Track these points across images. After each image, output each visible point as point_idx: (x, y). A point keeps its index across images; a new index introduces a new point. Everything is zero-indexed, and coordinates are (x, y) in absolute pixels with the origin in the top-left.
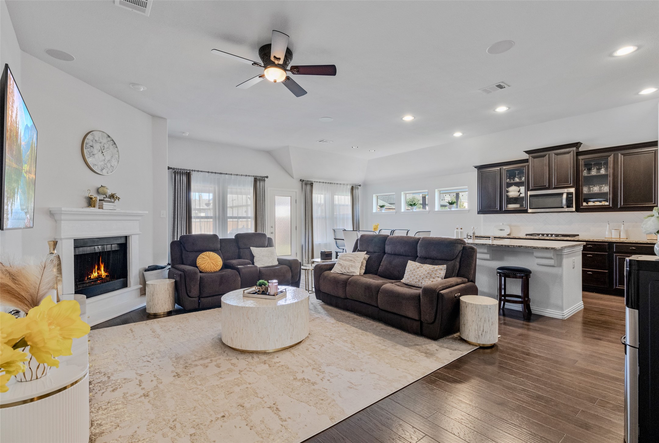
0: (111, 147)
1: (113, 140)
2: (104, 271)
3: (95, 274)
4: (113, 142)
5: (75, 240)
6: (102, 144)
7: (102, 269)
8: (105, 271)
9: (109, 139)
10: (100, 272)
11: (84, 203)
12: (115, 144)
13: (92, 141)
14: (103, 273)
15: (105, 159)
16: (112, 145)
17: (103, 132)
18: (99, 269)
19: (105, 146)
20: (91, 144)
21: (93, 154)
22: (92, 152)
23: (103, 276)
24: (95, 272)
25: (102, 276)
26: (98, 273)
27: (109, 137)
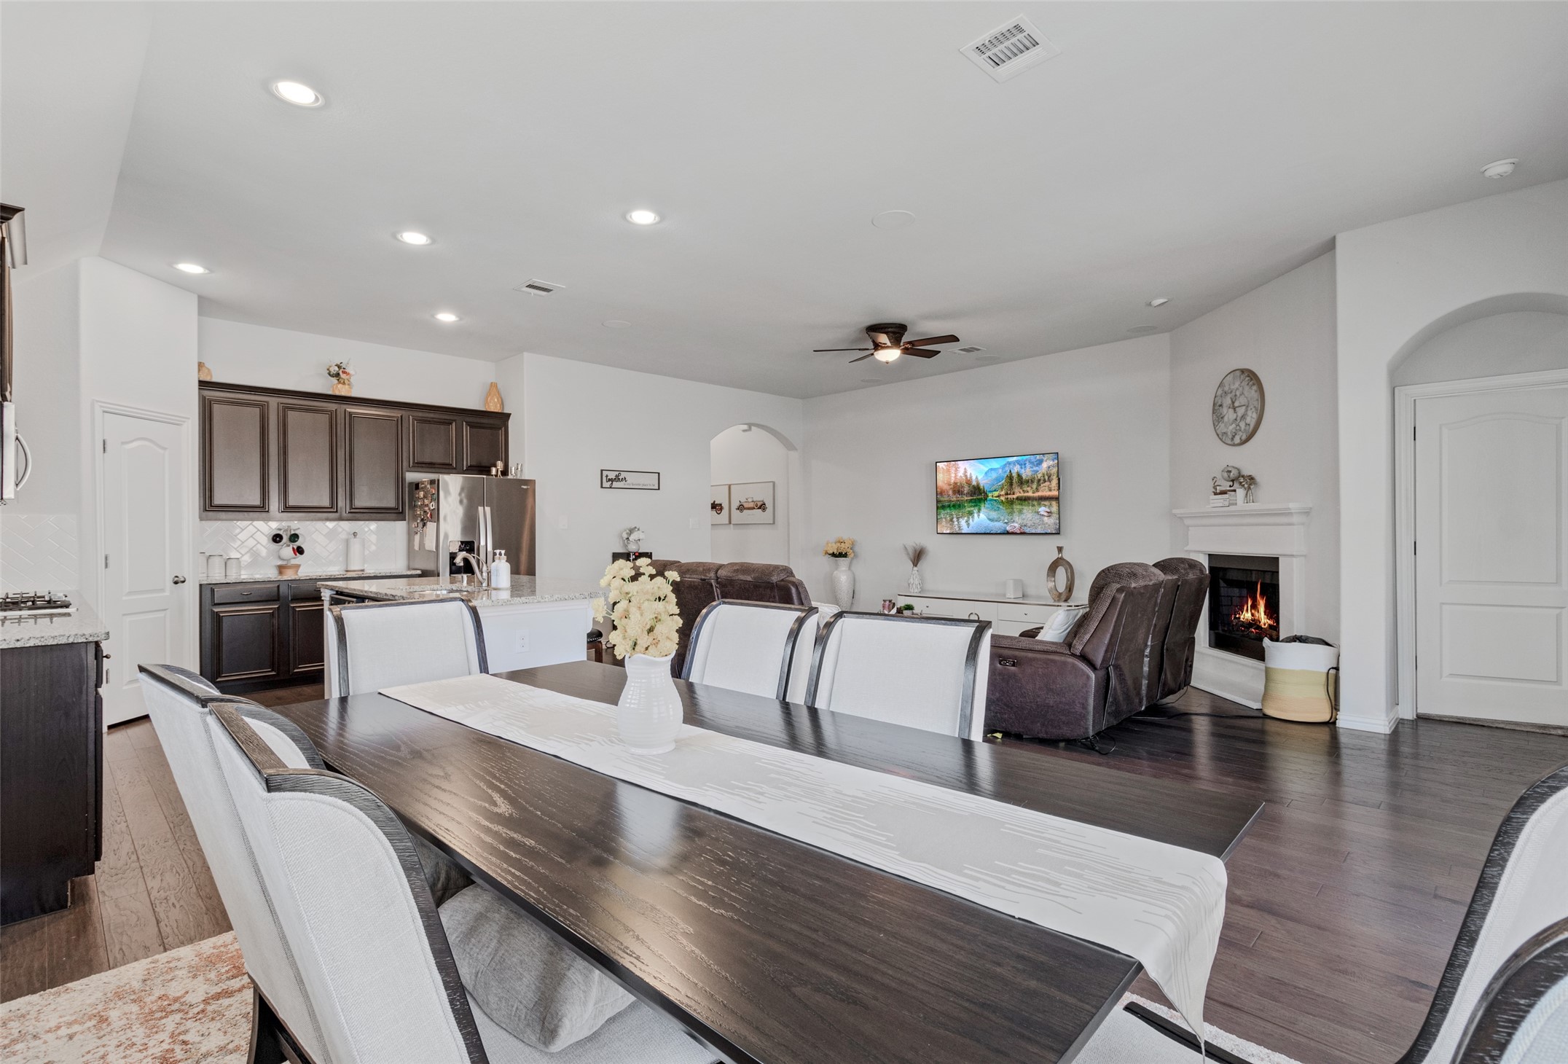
2: (1265, 612)
3: (1246, 616)
4: (1249, 378)
6: (1233, 393)
7: (1262, 609)
8: (1267, 616)
10: (1256, 614)
13: (1222, 396)
14: (1263, 619)
15: (1237, 416)
17: (1236, 370)
18: (1254, 607)
20: (1220, 403)
21: (1222, 418)
22: (1221, 414)
23: (1262, 623)
24: (1247, 610)
25: (1260, 622)
26: (1253, 615)
27: (1246, 371)
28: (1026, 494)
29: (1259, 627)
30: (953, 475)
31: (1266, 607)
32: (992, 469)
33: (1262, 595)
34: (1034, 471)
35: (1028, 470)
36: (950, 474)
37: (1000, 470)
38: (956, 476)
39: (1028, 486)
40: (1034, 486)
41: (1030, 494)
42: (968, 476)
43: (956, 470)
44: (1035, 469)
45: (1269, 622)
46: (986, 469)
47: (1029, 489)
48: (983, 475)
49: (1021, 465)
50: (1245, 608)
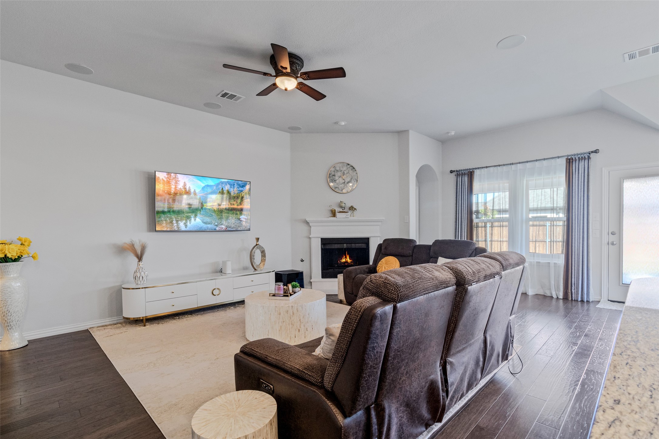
0: (351, 172)
1: (352, 166)
3: (343, 260)
4: (352, 167)
5: (322, 239)
6: (343, 172)
9: (349, 166)
10: (347, 259)
11: (330, 214)
12: (354, 168)
13: (334, 172)
14: (349, 260)
15: (345, 181)
16: (352, 170)
17: (343, 163)
18: (346, 257)
19: (345, 172)
20: (333, 174)
21: (335, 181)
22: (334, 179)
24: (344, 259)
26: (345, 260)
27: (349, 164)
28: (233, 206)
29: (348, 263)
30: (173, 187)
31: (349, 257)
32: (208, 186)
33: (348, 254)
34: (239, 190)
35: (235, 189)
36: (170, 186)
37: (215, 187)
38: (176, 188)
39: (234, 201)
40: (239, 201)
41: (235, 206)
42: (188, 189)
43: (176, 183)
44: (240, 189)
45: (351, 261)
46: (203, 185)
47: (235, 203)
48: (201, 189)
49: (231, 185)
50: (343, 258)
